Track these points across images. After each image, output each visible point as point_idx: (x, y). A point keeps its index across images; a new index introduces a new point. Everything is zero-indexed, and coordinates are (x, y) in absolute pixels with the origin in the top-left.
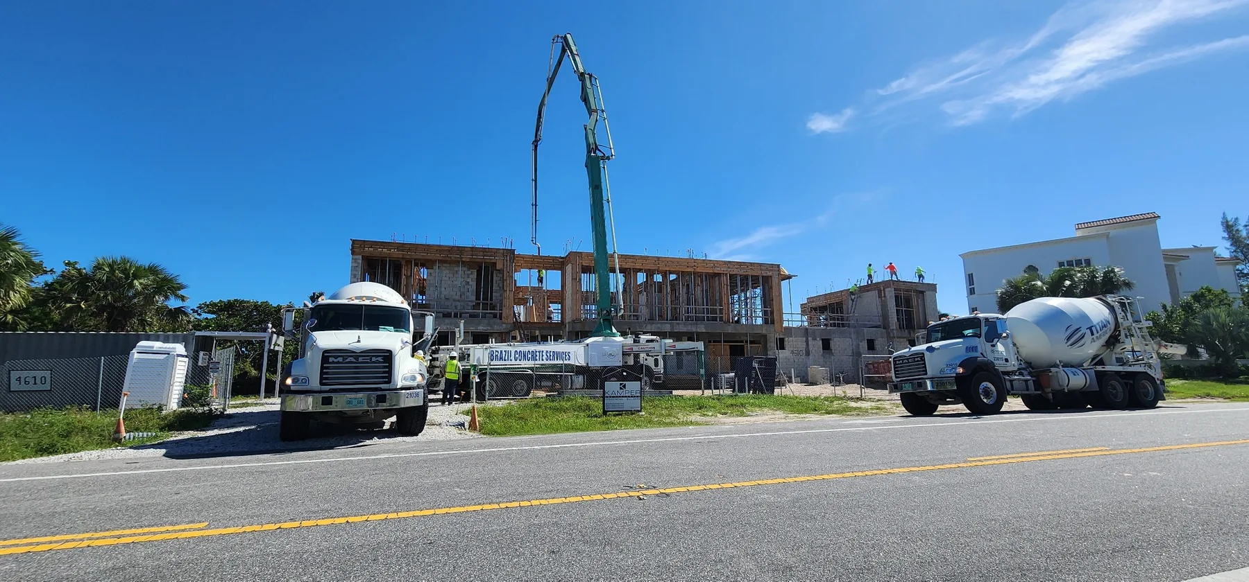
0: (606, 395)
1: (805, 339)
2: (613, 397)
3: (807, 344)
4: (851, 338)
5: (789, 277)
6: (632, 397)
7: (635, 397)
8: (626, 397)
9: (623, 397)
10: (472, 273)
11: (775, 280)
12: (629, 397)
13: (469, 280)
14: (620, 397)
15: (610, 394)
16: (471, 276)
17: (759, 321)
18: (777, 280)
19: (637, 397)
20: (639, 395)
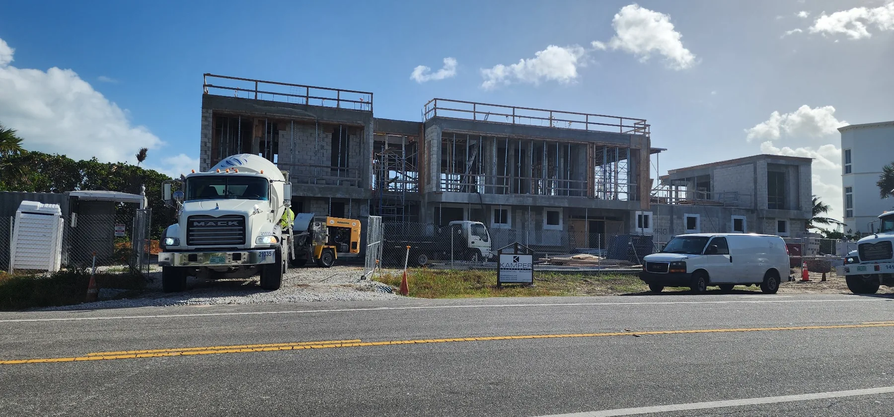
0: (501, 267)
1: (669, 217)
2: (507, 269)
3: (672, 223)
4: (717, 217)
5: (657, 151)
6: (524, 269)
7: (527, 269)
8: (519, 269)
9: (516, 269)
10: (327, 136)
11: (643, 153)
12: (521, 269)
13: (324, 144)
14: (513, 269)
15: (504, 265)
16: (326, 139)
17: (623, 197)
18: (645, 154)
19: (529, 269)
20: (530, 267)
